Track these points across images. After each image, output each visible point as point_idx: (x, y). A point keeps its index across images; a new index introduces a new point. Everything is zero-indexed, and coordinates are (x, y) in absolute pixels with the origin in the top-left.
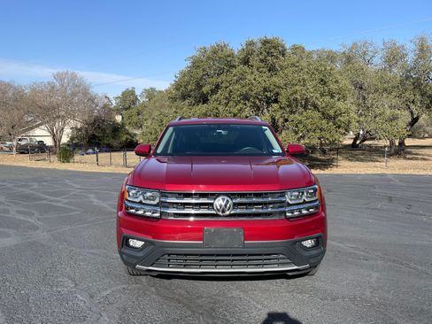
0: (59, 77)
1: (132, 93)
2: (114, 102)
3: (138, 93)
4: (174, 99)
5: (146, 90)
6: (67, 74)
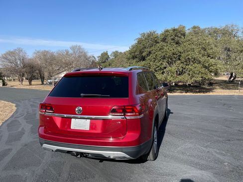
1: (106, 54)
4: (129, 59)
5: (113, 52)
6: (76, 46)
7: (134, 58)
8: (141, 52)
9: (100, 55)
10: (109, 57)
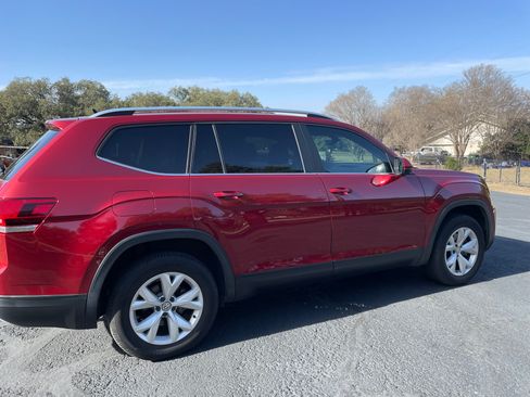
6: (481, 68)
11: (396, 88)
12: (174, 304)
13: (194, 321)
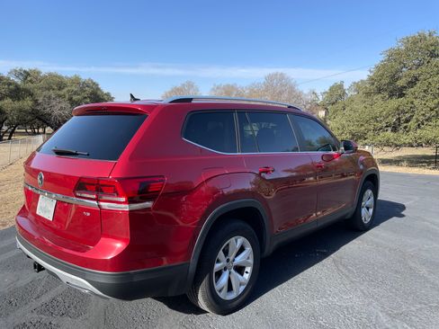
0: (270, 78)
1: (340, 86)
2: (321, 98)
3: (346, 86)
4: (368, 94)
5: (355, 83)
6: (276, 75)
7: (379, 91)
8: (394, 78)
9: (327, 90)
10: (344, 93)
11: (215, 85)
12: (235, 263)
13: (247, 276)
